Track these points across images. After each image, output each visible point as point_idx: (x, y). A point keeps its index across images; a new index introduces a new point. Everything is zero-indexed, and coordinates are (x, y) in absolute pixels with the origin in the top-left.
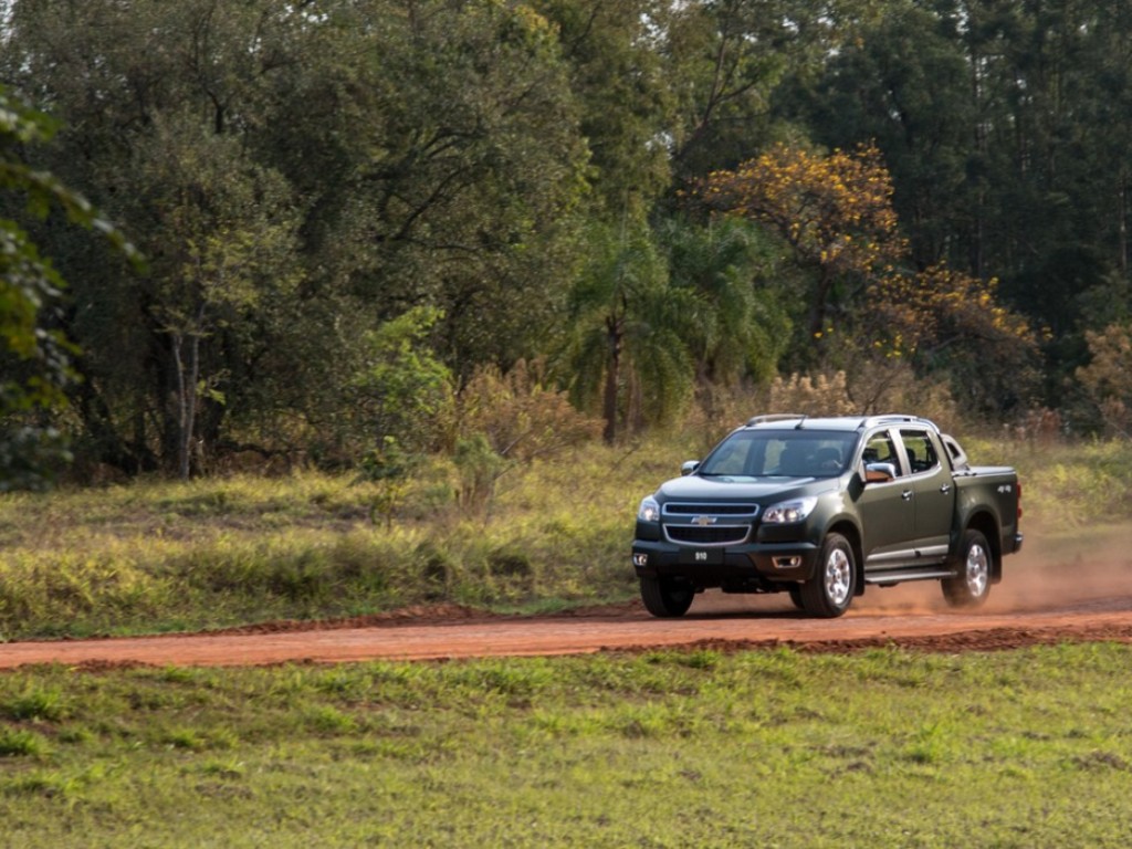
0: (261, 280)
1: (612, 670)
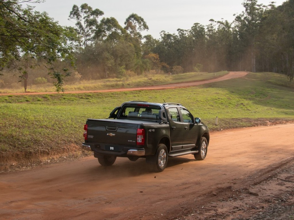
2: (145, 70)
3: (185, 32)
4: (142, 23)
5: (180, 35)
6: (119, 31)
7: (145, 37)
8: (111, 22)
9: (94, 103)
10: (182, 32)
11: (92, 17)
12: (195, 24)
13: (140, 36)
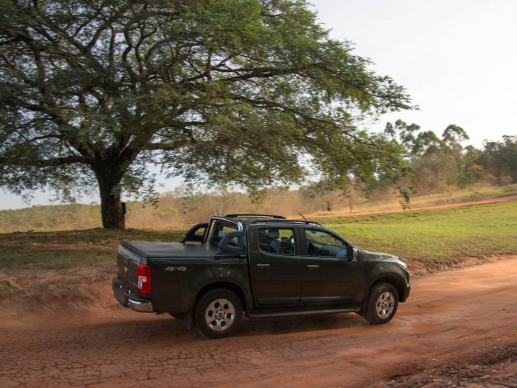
2: (469, 183)
3: (511, 138)
4: (462, 133)
5: (506, 142)
6: (438, 144)
7: (467, 148)
8: (429, 136)
9: (423, 221)
10: (508, 138)
11: (407, 133)
13: (460, 147)
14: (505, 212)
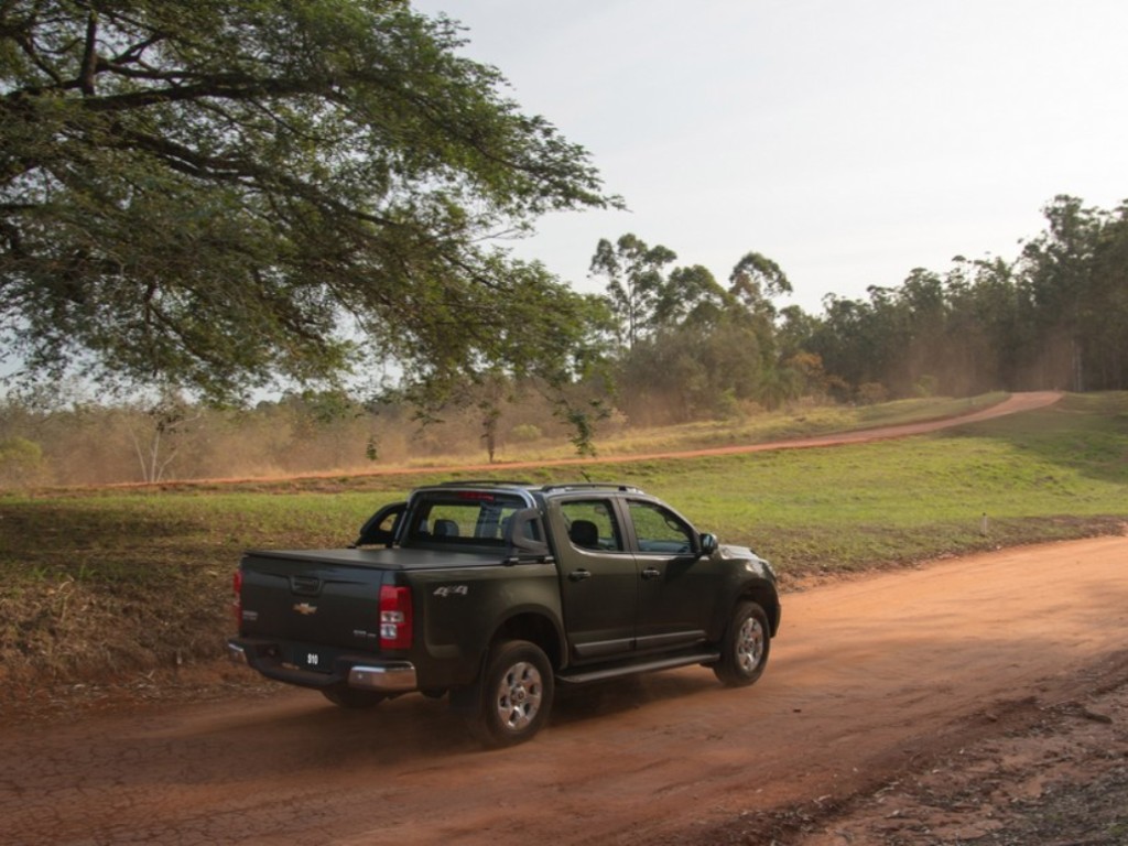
0: (700, 385)
1: (761, 454)
2: (787, 396)
3: (888, 294)
4: (775, 277)
5: (875, 303)
6: (717, 300)
7: (785, 311)
8: (696, 278)
9: (662, 485)
10: (879, 293)
11: (646, 268)
12: (914, 271)
13: (771, 310)
14: (855, 467)
